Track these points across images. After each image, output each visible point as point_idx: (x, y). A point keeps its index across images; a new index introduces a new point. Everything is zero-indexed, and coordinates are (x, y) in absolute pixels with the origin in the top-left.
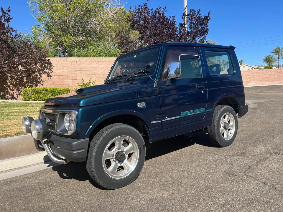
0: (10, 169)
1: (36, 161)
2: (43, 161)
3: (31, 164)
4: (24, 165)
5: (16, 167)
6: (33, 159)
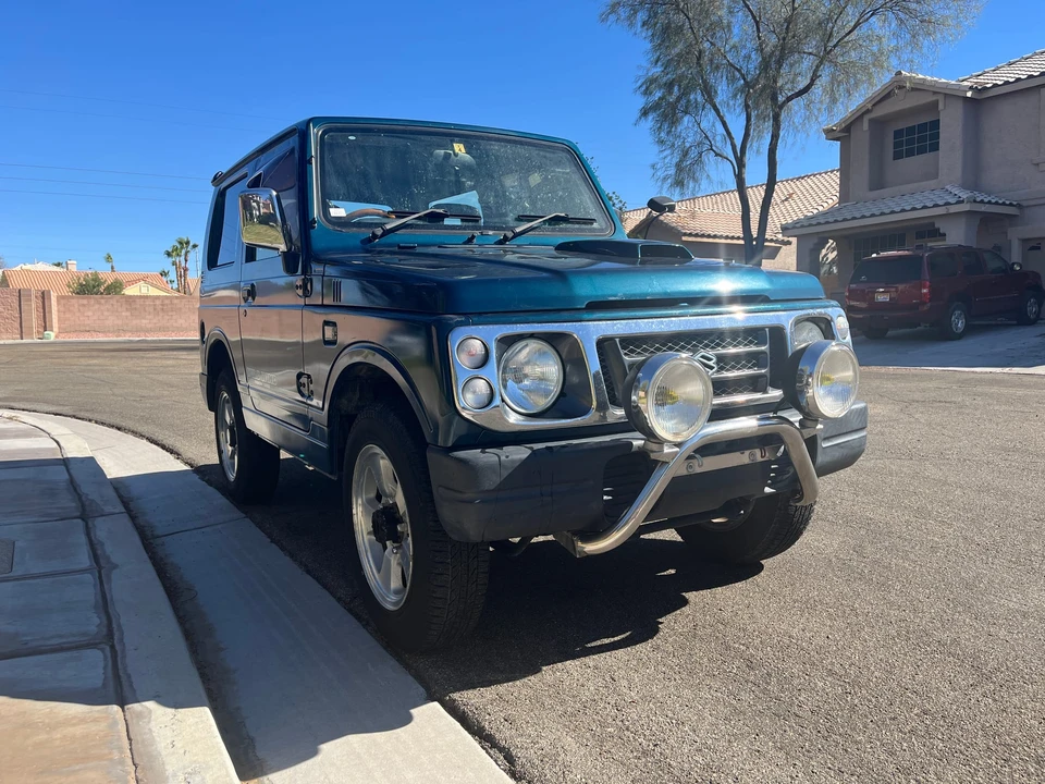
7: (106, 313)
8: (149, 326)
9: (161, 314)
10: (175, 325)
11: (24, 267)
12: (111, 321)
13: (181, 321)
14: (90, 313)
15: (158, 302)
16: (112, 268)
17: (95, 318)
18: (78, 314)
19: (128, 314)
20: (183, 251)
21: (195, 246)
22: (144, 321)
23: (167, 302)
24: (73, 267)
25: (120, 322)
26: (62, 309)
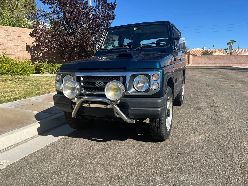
0: (8, 146)
1: (31, 134)
2: (38, 134)
3: (27, 138)
4: (21, 141)
5: (13, 143)
6: (28, 132)
7: (203, 60)
8: (212, 63)
9: (215, 60)
10: (218, 62)
11: (194, 49)
12: (204, 61)
13: (220, 62)
14: (199, 60)
15: (215, 57)
16: (214, 48)
17: (200, 61)
18: (197, 60)
19: (208, 60)
20: (232, 43)
21: (235, 41)
22: (211, 61)
23: (217, 57)
24: (205, 49)
25: (205, 62)
26: (193, 59)
